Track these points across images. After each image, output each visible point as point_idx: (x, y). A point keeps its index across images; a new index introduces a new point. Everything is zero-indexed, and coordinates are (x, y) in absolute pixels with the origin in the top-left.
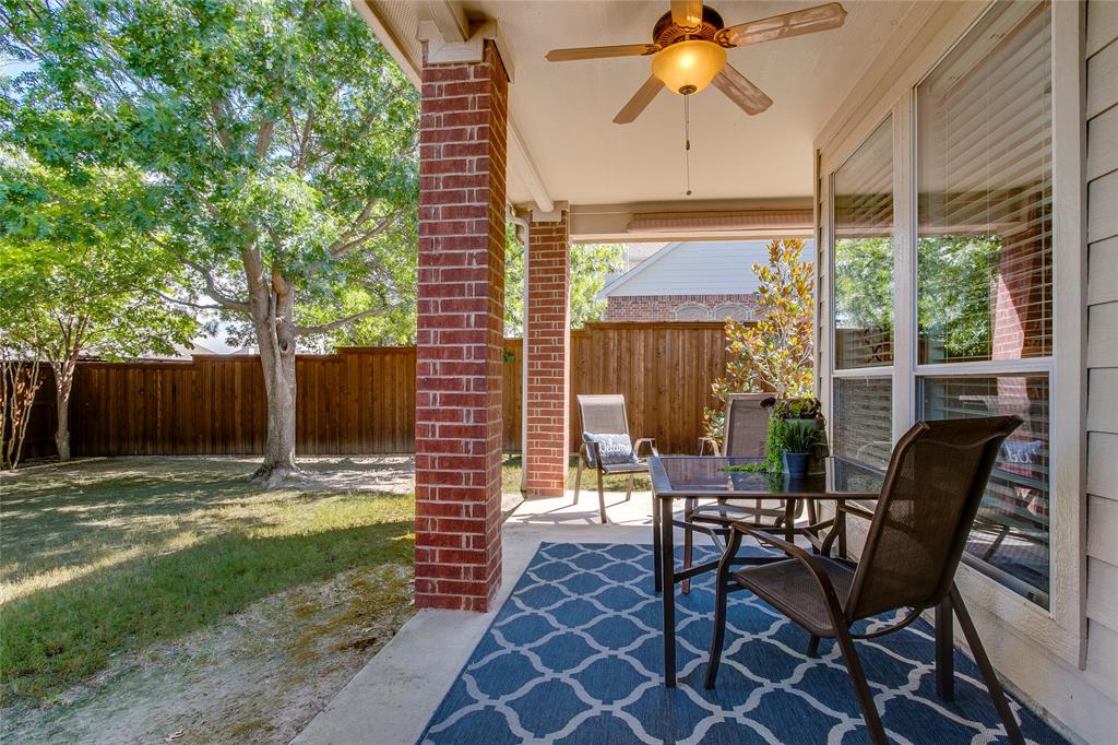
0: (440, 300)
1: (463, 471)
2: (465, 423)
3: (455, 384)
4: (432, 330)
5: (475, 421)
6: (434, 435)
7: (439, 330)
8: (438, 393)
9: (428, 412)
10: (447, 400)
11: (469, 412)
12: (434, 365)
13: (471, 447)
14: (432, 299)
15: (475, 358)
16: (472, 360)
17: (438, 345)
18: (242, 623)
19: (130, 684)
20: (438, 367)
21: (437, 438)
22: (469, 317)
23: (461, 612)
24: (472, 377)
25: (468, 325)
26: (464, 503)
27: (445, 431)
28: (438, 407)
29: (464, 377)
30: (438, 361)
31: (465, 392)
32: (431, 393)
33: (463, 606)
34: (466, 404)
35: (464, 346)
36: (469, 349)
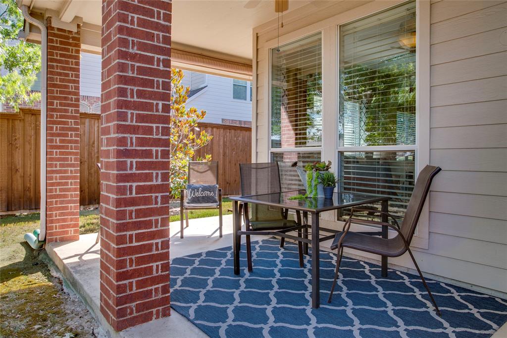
0: (135, 89)
1: (153, 218)
2: (154, 183)
3: (148, 154)
4: (129, 112)
5: (162, 181)
6: (131, 193)
7: (135, 112)
8: (134, 160)
9: (127, 175)
10: (140, 166)
11: (157, 174)
12: (131, 138)
13: (159, 200)
14: (129, 87)
15: (162, 135)
16: (160, 136)
17: (134, 123)
20: (134, 140)
21: (134, 195)
22: (157, 104)
23: (154, 322)
24: (160, 149)
25: (157, 110)
26: (154, 241)
27: (140, 189)
28: (134, 171)
29: (154, 149)
30: (134, 136)
31: (154, 160)
32: (129, 161)
33: (155, 316)
34: (154, 169)
35: (154, 125)
36: (157, 128)
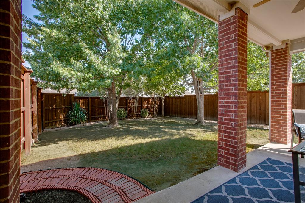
0: (224, 84)
1: (231, 131)
2: (231, 118)
3: (229, 107)
4: (222, 92)
5: (234, 118)
6: (223, 120)
7: (224, 92)
8: (224, 109)
9: (221, 114)
10: (227, 111)
11: (232, 115)
12: (223, 101)
13: (233, 124)
14: (222, 84)
15: (234, 100)
16: (233, 100)
17: (224, 96)
18: (182, 157)
19: (161, 162)
20: (224, 102)
21: (224, 121)
22: (232, 88)
23: (229, 170)
24: (233, 105)
25: (232, 90)
26: (231, 140)
27: (226, 119)
28: (224, 113)
29: (231, 105)
30: (224, 100)
31: (231, 109)
32: (222, 109)
33: (230, 168)
34: (232, 112)
35: (231, 96)
36: (232, 97)
